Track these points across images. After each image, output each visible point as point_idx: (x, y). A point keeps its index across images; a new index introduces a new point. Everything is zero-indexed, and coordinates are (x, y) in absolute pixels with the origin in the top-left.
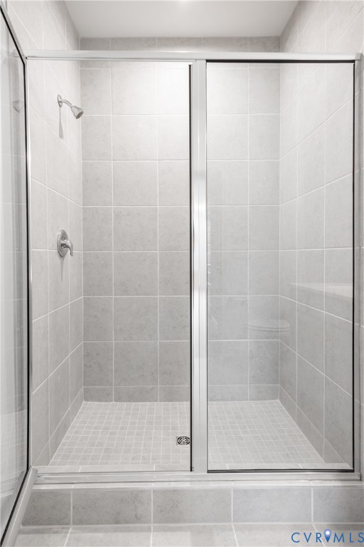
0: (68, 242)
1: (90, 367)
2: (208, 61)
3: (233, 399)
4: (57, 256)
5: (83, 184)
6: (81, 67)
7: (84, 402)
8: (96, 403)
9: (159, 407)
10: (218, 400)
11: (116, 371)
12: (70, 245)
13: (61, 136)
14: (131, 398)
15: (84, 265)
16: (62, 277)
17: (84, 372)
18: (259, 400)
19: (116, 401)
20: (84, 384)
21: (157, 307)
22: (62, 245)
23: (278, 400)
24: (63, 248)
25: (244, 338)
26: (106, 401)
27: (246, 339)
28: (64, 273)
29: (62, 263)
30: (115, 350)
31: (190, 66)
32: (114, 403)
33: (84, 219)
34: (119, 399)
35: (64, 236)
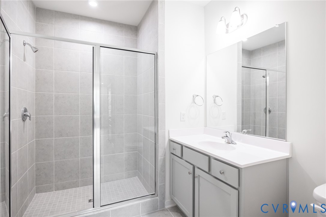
0: (28, 114)
1: (40, 175)
2: (100, 46)
3: (117, 180)
4: (22, 121)
5: (36, 81)
6: (36, 21)
7: (36, 194)
8: (44, 193)
9: (80, 189)
10: (110, 181)
11: (56, 175)
12: (29, 115)
13: (25, 60)
14: (64, 188)
15: (36, 123)
16: (24, 131)
17: (36, 178)
18: (129, 178)
19: (55, 191)
20: (36, 185)
21: (79, 142)
22: (25, 115)
23: (137, 177)
24: (24, 117)
25: (122, 152)
26: (50, 191)
27: (123, 152)
28: (25, 129)
29: (24, 124)
30: (55, 165)
31: (93, 47)
32: (54, 191)
33: (36, 99)
34: (57, 189)
35: (26, 110)
